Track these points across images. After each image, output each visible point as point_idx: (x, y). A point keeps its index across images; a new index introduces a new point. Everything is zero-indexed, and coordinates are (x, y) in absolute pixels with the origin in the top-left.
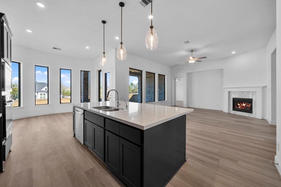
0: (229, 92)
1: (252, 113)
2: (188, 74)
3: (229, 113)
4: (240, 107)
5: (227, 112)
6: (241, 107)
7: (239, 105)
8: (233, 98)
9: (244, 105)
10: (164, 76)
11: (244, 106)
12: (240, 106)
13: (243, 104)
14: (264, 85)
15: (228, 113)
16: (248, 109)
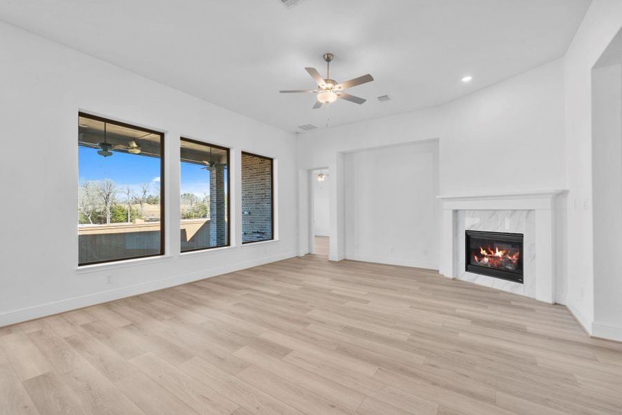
0: (456, 212)
1: (522, 282)
2: (345, 155)
3: (455, 281)
4: (486, 260)
5: (451, 276)
6: (489, 261)
7: (483, 252)
8: (467, 232)
9: (499, 254)
10: (272, 160)
11: (498, 257)
12: (486, 257)
13: (495, 252)
14: (560, 188)
15: (453, 279)
16: (510, 268)
